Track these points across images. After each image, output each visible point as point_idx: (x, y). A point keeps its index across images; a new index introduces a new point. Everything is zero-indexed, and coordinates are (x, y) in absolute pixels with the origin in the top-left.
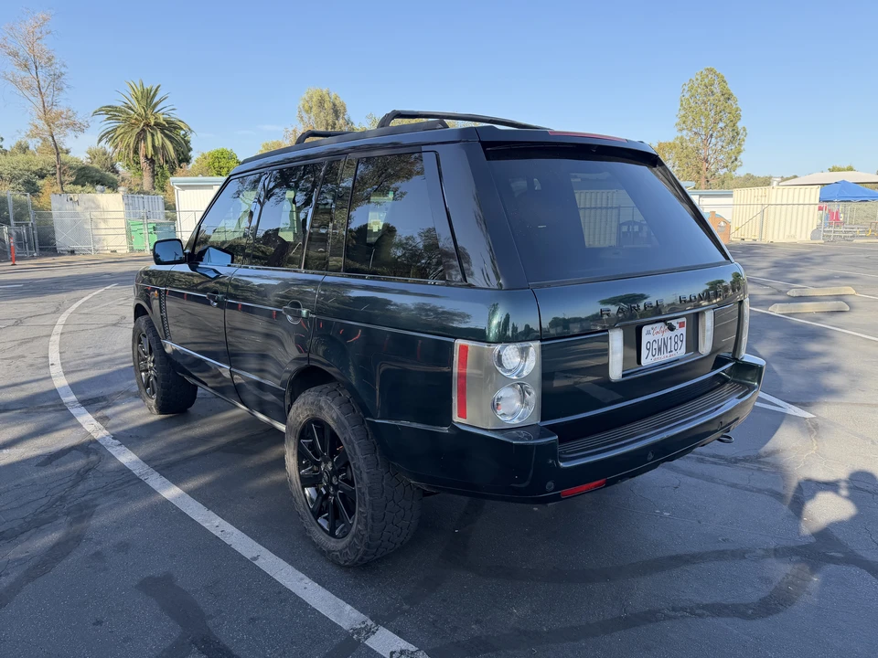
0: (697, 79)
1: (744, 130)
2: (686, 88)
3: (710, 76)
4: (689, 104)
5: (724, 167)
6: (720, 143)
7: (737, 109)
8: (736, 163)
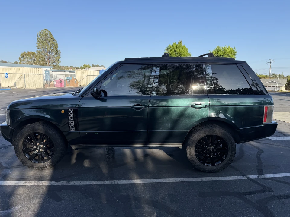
0: (42, 32)
1: (60, 51)
2: (39, 34)
3: (46, 32)
4: (41, 40)
5: (55, 62)
6: (52, 54)
7: (57, 44)
8: (59, 61)
